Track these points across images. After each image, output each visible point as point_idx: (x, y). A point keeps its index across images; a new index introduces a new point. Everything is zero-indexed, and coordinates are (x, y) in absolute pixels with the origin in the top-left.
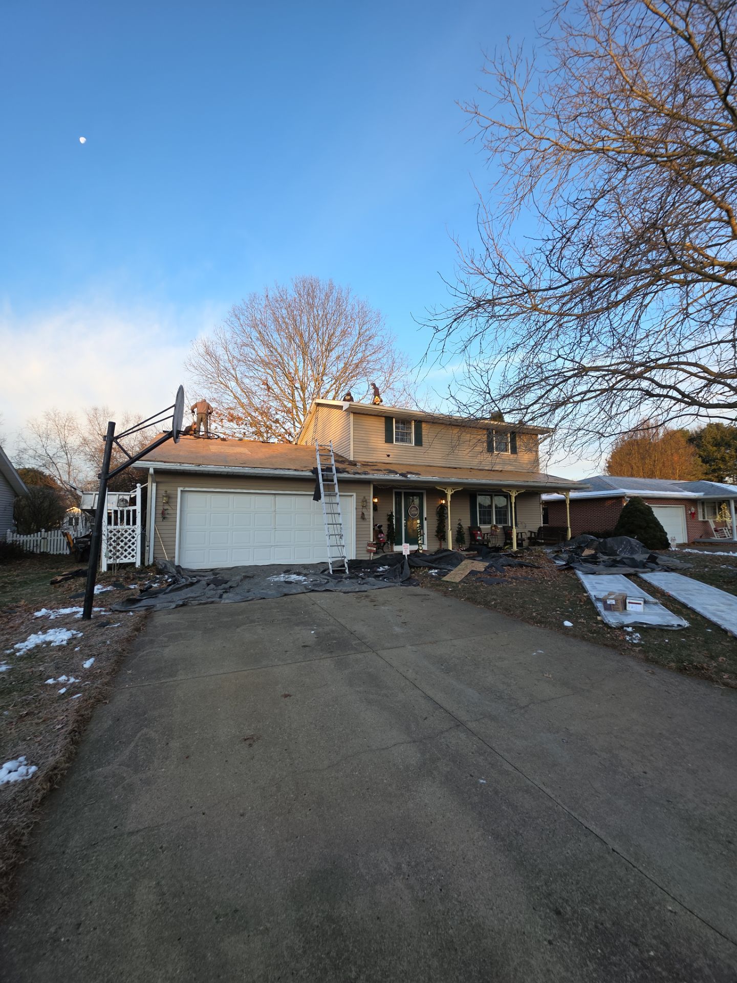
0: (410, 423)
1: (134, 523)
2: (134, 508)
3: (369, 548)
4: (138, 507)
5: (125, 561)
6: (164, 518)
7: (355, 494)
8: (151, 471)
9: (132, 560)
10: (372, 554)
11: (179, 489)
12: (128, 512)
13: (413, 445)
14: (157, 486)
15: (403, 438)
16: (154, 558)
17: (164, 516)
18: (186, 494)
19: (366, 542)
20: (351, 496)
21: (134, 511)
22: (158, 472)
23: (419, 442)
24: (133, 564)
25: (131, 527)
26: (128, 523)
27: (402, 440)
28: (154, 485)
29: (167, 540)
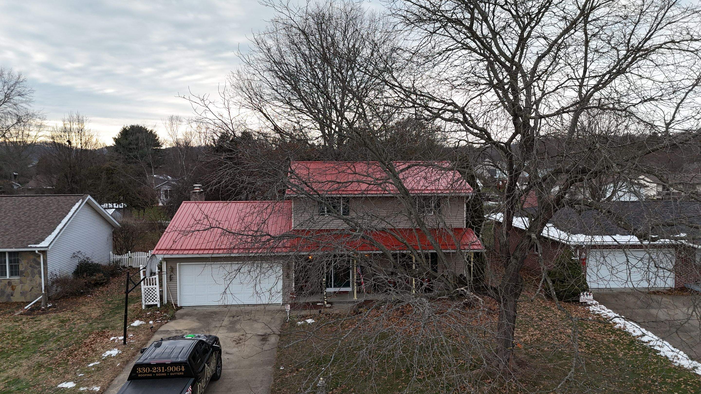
0: (340, 199)
1: (156, 285)
3: (291, 296)
5: (152, 303)
6: (171, 280)
9: (156, 303)
11: (178, 264)
12: (153, 279)
13: (342, 214)
14: (166, 263)
16: (167, 302)
17: (171, 279)
18: (182, 266)
21: (155, 278)
23: (346, 212)
24: (156, 305)
25: (154, 286)
29: (172, 291)
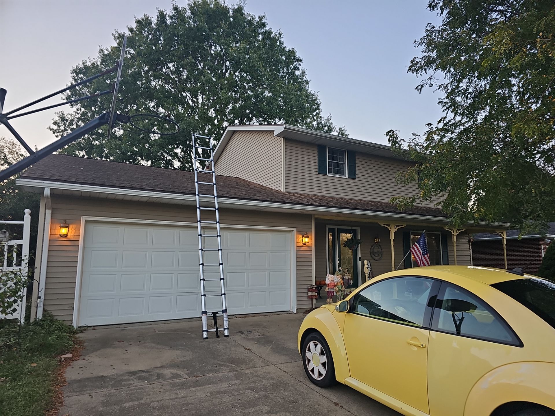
0: (343, 154)
1: (19, 264)
2: (19, 242)
3: (310, 294)
4: (25, 242)
5: (4, 316)
7: (295, 229)
8: (47, 192)
9: (13, 316)
10: (314, 301)
11: (84, 219)
12: (11, 247)
13: (347, 177)
14: (52, 213)
15: (336, 169)
16: (44, 310)
18: (91, 226)
19: (306, 287)
20: (290, 231)
21: (20, 246)
22: (56, 195)
23: (352, 175)
24: (15, 321)
25: (14, 268)
26: (10, 264)
27: (335, 172)
28: (49, 212)
